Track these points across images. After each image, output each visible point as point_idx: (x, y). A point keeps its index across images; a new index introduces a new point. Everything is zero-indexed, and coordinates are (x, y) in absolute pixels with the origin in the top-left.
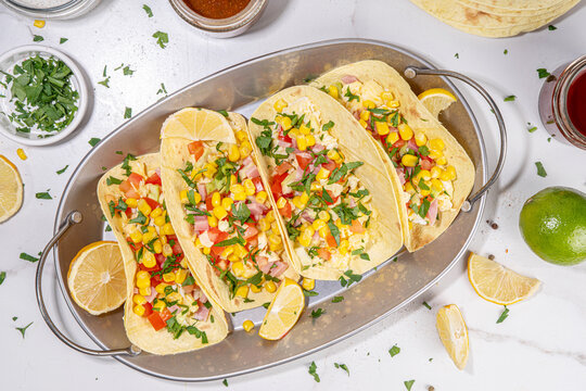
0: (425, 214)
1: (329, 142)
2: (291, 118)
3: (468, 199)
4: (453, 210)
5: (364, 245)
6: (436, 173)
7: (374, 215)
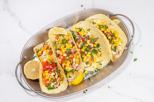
0: (115, 51)
1: (89, 34)
2: (79, 29)
3: (126, 46)
4: (122, 50)
5: (100, 60)
6: (117, 40)
7: (102, 52)
